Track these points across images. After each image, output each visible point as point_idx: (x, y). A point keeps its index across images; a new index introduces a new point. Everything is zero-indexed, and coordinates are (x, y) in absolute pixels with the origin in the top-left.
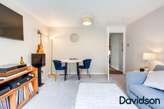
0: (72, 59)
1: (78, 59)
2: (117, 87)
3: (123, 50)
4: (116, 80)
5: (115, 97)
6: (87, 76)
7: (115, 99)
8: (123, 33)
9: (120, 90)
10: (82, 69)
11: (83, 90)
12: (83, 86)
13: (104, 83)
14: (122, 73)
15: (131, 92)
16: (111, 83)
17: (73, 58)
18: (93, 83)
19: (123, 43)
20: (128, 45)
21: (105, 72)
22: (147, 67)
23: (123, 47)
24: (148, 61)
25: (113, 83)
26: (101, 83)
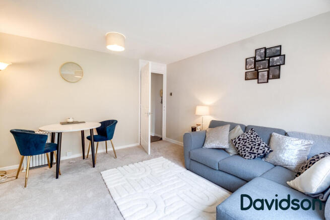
0: (68, 123)
1: (84, 122)
2: (167, 160)
3: (162, 102)
4: (159, 152)
5: (173, 176)
6: (107, 155)
7: (175, 177)
8: (162, 75)
9: (173, 164)
10: (100, 143)
11: (118, 182)
12: (112, 176)
13: (145, 160)
14: (161, 139)
15: (193, 160)
16: (154, 157)
17: (71, 120)
18: (122, 167)
19: (162, 90)
20: (171, 94)
21: (137, 142)
22: (199, 125)
23: (162, 97)
24: (201, 116)
25: (158, 156)
26: (142, 161)
